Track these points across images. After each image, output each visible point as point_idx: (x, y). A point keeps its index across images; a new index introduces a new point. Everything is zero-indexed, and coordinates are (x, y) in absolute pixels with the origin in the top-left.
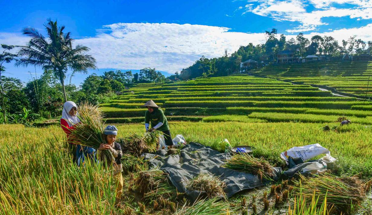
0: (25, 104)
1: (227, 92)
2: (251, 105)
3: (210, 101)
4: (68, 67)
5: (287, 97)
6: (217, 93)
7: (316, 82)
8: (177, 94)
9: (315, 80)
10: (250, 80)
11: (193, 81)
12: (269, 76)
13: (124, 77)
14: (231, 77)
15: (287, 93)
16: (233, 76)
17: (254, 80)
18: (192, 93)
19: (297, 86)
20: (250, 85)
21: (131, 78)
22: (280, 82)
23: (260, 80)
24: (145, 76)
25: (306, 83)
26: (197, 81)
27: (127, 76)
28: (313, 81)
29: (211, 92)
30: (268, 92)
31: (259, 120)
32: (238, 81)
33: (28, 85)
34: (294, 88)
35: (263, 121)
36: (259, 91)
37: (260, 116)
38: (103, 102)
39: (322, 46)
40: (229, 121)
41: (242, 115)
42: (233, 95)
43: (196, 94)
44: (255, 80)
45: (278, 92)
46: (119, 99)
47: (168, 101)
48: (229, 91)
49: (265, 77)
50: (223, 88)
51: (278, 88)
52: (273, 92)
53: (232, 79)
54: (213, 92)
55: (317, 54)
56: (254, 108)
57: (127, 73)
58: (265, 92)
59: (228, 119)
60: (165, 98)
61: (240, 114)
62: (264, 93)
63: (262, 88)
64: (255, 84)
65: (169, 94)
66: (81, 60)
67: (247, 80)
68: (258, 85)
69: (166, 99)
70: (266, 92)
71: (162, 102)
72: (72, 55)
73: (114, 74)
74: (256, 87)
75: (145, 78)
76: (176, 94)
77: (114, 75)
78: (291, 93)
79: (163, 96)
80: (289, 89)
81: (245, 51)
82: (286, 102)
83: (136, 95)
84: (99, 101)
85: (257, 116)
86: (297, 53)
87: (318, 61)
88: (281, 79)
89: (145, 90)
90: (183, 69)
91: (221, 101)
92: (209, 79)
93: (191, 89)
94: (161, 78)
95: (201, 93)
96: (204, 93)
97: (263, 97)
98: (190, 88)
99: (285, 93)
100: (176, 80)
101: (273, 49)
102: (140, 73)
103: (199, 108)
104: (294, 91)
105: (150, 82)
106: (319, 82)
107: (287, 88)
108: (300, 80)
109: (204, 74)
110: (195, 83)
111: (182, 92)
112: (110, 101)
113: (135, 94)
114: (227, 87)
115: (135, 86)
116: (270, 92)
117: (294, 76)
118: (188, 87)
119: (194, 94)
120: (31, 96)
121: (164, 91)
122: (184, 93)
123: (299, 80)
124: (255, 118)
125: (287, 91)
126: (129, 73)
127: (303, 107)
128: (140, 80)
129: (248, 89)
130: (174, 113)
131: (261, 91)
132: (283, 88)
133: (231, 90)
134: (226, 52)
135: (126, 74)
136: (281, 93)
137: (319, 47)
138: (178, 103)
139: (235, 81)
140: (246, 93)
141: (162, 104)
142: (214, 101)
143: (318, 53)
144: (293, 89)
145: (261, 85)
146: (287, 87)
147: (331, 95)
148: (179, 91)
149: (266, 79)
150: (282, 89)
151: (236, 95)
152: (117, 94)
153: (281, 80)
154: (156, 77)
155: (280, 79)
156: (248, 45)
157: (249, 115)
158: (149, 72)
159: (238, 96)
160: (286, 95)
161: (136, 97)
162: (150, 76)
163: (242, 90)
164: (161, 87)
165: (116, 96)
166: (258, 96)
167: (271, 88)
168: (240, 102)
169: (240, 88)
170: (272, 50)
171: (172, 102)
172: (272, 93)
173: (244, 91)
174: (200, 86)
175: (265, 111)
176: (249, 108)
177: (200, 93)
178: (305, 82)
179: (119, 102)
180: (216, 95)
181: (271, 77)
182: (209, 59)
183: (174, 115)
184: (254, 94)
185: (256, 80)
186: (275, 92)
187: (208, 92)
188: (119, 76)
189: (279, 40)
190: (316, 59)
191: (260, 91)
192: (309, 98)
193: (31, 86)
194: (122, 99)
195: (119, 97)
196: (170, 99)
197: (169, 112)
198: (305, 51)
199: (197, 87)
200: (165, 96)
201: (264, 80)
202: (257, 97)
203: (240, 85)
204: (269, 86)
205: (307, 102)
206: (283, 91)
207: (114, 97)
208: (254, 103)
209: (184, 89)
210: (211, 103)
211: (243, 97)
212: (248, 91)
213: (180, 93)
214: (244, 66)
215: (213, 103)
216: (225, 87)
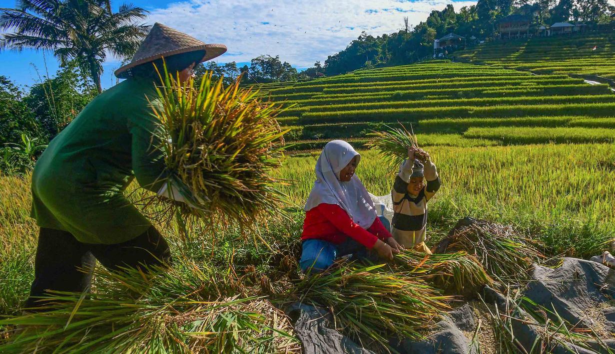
0: (30, 128)
1: (416, 93)
2: (464, 114)
3: (386, 110)
4: (106, 50)
5: (530, 98)
6: (398, 95)
7: (574, 70)
8: (324, 99)
9: (572, 66)
10: (455, 69)
11: (350, 75)
12: (489, 62)
13: (223, 73)
14: (419, 66)
15: (529, 90)
16: (422, 63)
17: (463, 69)
18: (352, 96)
19: (545, 78)
20: (457, 78)
21: (235, 75)
22: (511, 72)
23: (474, 69)
24: (261, 71)
25: (558, 72)
26: (358, 74)
27: (229, 72)
28: (569, 67)
29: (387, 92)
30: (493, 90)
31: (487, 142)
32: (433, 73)
33: (34, 91)
34: (539, 80)
35: (495, 142)
36: (475, 88)
37: (486, 134)
39: (578, 5)
40: (429, 145)
41: (450, 133)
42: (429, 96)
43: (358, 98)
44: (466, 69)
45: (512, 89)
47: (308, 111)
48: (421, 91)
49: (480, 63)
50: (408, 86)
51: (510, 81)
52: (503, 89)
53: (423, 70)
54: (390, 92)
56: (471, 120)
57: (228, 65)
58: (487, 90)
59: (426, 142)
60: (301, 106)
61: (446, 132)
62: (485, 92)
63: (480, 82)
64: (465, 76)
65: (310, 100)
66: (131, 34)
67: (451, 69)
68: (472, 78)
69: (303, 108)
70: (489, 90)
71: (297, 115)
72: (114, 24)
73: (204, 68)
74: (468, 80)
75: (261, 73)
76: (321, 100)
78: (535, 90)
79: (298, 103)
80: (531, 83)
81: (442, 20)
82: (529, 107)
85: (481, 134)
86: (534, 19)
87: (574, 32)
88: (511, 66)
90: (329, 57)
91: (407, 109)
92: (381, 70)
93: (349, 88)
94: (291, 74)
95: (368, 95)
96: (373, 95)
97: (486, 99)
98: (347, 87)
99: (525, 91)
100: (318, 77)
101: (493, 14)
102: (252, 64)
103: (368, 123)
104: (541, 86)
105: (271, 81)
106: (581, 69)
107: (526, 81)
108: (546, 67)
109: (369, 63)
110: (355, 78)
111: (333, 95)
114: (417, 83)
116: (496, 90)
117: (533, 60)
118: (343, 86)
119: (355, 98)
120: (41, 112)
121: (298, 94)
122: (337, 97)
123: (543, 67)
124: (478, 137)
125: (528, 87)
126: (231, 66)
127: (562, 115)
128: (252, 77)
129: (456, 85)
130: (320, 135)
131: (481, 88)
132: (519, 81)
133: (424, 88)
134: (406, 21)
135: (226, 69)
136: (519, 91)
137: (574, 8)
138: (327, 115)
139: (429, 73)
140: (451, 91)
141: (297, 118)
142: (394, 110)
143: (571, 19)
144: (538, 83)
145: (477, 78)
146: (525, 79)
147: (609, 92)
148: (327, 92)
149: (483, 67)
150: (519, 84)
151: (435, 96)
153: (512, 69)
154: (282, 72)
155: (508, 66)
156: (446, 9)
157: (465, 133)
158: (268, 63)
159: (439, 99)
160: (528, 94)
162: (270, 71)
163: (444, 87)
164: (291, 87)
166: (475, 97)
167: (497, 82)
168: (444, 108)
169: (439, 84)
170: (488, 17)
171: (314, 114)
172: (501, 91)
173: (449, 90)
174: (366, 83)
175: (492, 125)
176: (461, 120)
177: (366, 95)
178: (556, 70)
180: (397, 97)
181: (492, 64)
182: (375, 37)
183: (321, 138)
184: (466, 95)
185: (467, 69)
186: (505, 89)
187: (380, 93)
190: (570, 30)
191: (478, 88)
192: (571, 97)
193: (39, 92)
196: (311, 109)
197: (311, 133)
198: (548, 16)
199: (360, 86)
200: (302, 103)
201: (481, 69)
202: (474, 99)
203: (440, 79)
204: (493, 80)
206: (519, 87)
208: (471, 111)
209: (336, 89)
210: (389, 113)
211: (447, 100)
212: (456, 89)
213: (328, 97)
214: (440, 46)
215: (393, 113)
216: (413, 83)
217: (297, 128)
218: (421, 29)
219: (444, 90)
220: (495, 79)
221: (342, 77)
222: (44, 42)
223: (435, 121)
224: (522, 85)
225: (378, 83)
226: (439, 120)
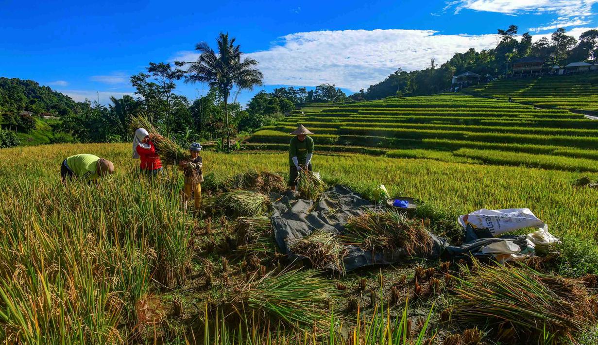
0: (189, 123)
1: (426, 118)
2: (460, 137)
3: (400, 129)
4: (233, 83)
5: (522, 128)
6: (411, 119)
7: (580, 105)
8: (357, 118)
9: (579, 102)
10: (464, 101)
11: (380, 101)
12: (497, 96)
13: (297, 94)
14: (436, 97)
15: (524, 121)
16: (440, 95)
17: (471, 101)
18: (377, 117)
19: (543, 112)
20: (462, 109)
21: (304, 96)
22: (514, 105)
23: (480, 101)
24: (321, 94)
25: (561, 107)
26: (386, 101)
27: (300, 94)
28: (574, 103)
29: (404, 116)
31: (470, 160)
32: (445, 103)
33: (195, 103)
34: (537, 114)
35: (476, 161)
36: (475, 118)
37: (471, 154)
38: (268, 125)
40: (423, 158)
41: (444, 150)
42: (435, 121)
43: (382, 119)
44: (473, 101)
45: (507, 120)
46: (286, 121)
47: (344, 125)
48: (430, 117)
49: (489, 96)
50: (421, 112)
51: (509, 113)
52: (500, 120)
53: (437, 100)
54: (406, 116)
55: (589, 59)
56: (464, 142)
57: (300, 90)
58: (485, 119)
59: (421, 156)
60: (340, 122)
61: (441, 150)
62: (483, 121)
63: (481, 113)
64: (471, 107)
65: (347, 118)
66: (247, 75)
67: (460, 101)
68: (475, 109)
69: (342, 123)
70: (487, 120)
71: (337, 128)
72: (239, 69)
74: (471, 111)
75: (321, 96)
76: (355, 118)
77: (286, 92)
78: (530, 122)
79: (339, 119)
80: (527, 116)
81: (462, 61)
82: (519, 135)
83: (306, 118)
84: (264, 123)
85: (467, 154)
86: (550, 60)
87: (590, 71)
88: (516, 100)
89: (318, 111)
90: (371, 86)
91: (416, 130)
92: (404, 99)
93: (377, 111)
94: (341, 97)
96: (393, 118)
97: (482, 127)
98: (375, 110)
99: (520, 122)
100: (359, 100)
101: (508, 56)
102: (316, 90)
103: (384, 137)
104: (537, 119)
105: (326, 101)
106: (587, 105)
107: (524, 114)
108: (551, 102)
109: (399, 92)
110: (384, 104)
111: (364, 116)
112: (276, 123)
113: (306, 116)
114: (428, 111)
115: (308, 106)
116: (493, 120)
117: (540, 95)
118: (373, 110)
119: (379, 119)
120: (196, 115)
121: (341, 113)
122: (366, 117)
123: (548, 102)
124: (464, 156)
125: (523, 119)
126: (303, 90)
127: (549, 145)
128: (314, 98)
129: (459, 114)
130: (349, 143)
131: (480, 118)
132: (517, 113)
133: (433, 115)
134: (433, 62)
135: (299, 92)
136: (513, 122)
137: (594, 49)
138: (357, 130)
139: (441, 103)
140: (455, 119)
141: (336, 129)
142: (406, 130)
144: (535, 116)
145: (480, 109)
146: (524, 112)
148: (360, 113)
149: (490, 100)
150: (516, 116)
151: (440, 122)
152: (286, 116)
153: (516, 102)
154: (335, 95)
155: (514, 100)
156: (468, 52)
157: (454, 152)
158: (326, 89)
159: (442, 124)
160: (521, 125)
161: (306, 120)
162: (327, 94)
163: (448, 115)
164: (338, 108)
165: (284, 117)
166: (472, 124)
167: (496, 113)
168: (444, 132)
169: (446, 112)
170: (505, 58)
171: (348, 128)
172: (497, 121)
173: (452, 117)
174: (390, 109)
175: (481, 148)
176: (457, 142)
177: (388, 117)
178: (560, 105)
179: (285, 125)
180: (410, 121)
181: (499, 97)
182: (408, 72)
183: (349, 145)
184: (466, 122)
185: (475, 101)
186: (502, 120)
187: (398, 116)
188: (291, 94)
189: (519, 42)
190: (587, 69)
191: (477, 118)
192: (563, 130)
193: (197, 103)
194: (289, 121)
195: (287, 119)
196: (347, 124)
197: (344, 141)
198: (565, 56)
199: (385, 110)
200: (342, 120)
201: (487, 101)
202: (471, 126)
203: (448, 109)
204: (492, 111)
205: (558, 137)
206: (516, 118)
207: (281, 119)
208: (466, 135)
209: (367, 112)
210: (402, 132)
211: (449, 126)
212: (458, 117)
213: (361, 117)
214: (458, 81)
215: (404, 132)
216: (425, 111)
217: (335, 136)
218: (445, 67)
219: (448, 117)
220: (495, 111)
221: (374, 102)
222: (206, 79)
223: (435, 140)
224: (519, 117)
225: (399, 109)
226: (438, 140)
